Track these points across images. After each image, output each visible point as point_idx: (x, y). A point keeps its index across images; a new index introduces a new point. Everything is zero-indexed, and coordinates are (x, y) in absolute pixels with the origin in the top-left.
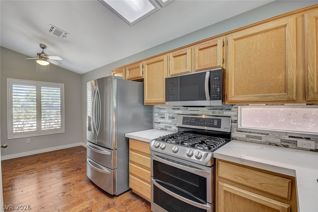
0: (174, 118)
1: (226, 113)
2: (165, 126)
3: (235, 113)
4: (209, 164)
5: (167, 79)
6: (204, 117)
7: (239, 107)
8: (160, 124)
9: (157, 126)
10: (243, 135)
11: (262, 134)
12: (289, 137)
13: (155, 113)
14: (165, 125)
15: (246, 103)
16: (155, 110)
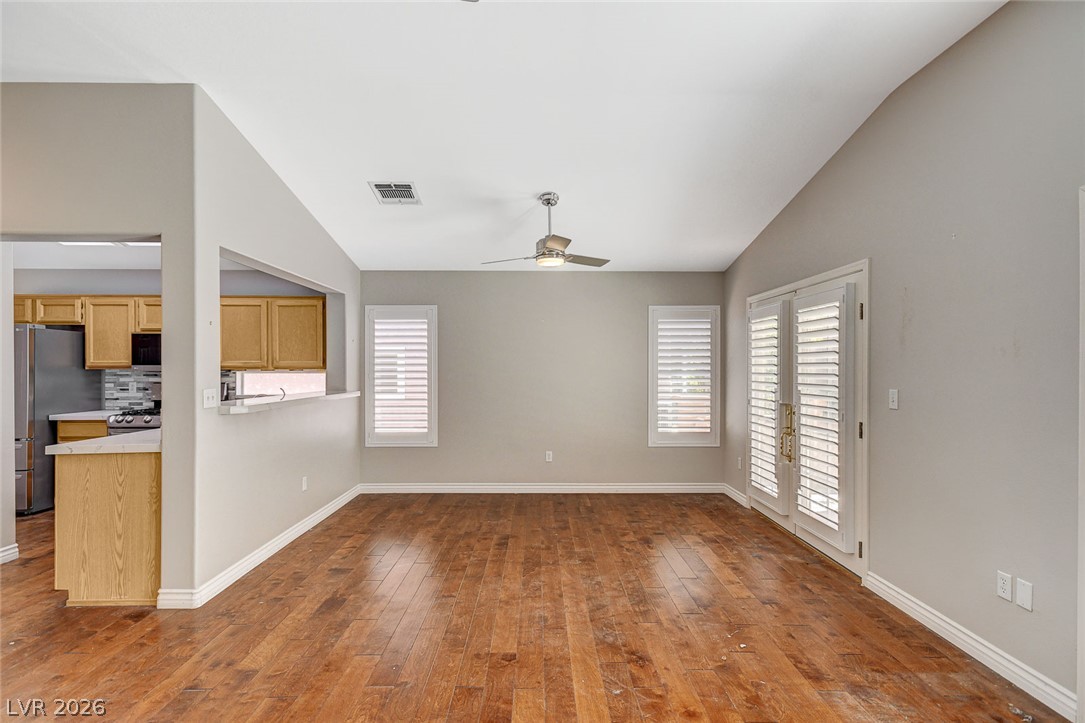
2: (130, 404)
5: (135, 337)
7: (238, 372)
9: (112, 405)
13: (106, 382)
16: (108, 378)
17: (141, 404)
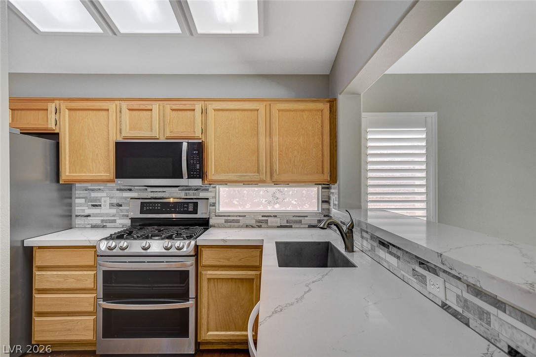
0: (121, 206)
1: (202, 195)
2: (102, 221)
3: (213, 195)
4: (193, 253)
5: (118, 145)
6: (171, 200)
7: (217, 186)
8: (89, 218)
9: (83, 223)
10: (221, 220)
11: (240, 216)
12: (262, 216)
13: (76, 198)
14: (102, 218)
15: (225, 183)
16: (77, 193)
17: (114, 221)
